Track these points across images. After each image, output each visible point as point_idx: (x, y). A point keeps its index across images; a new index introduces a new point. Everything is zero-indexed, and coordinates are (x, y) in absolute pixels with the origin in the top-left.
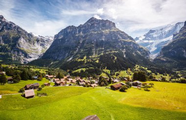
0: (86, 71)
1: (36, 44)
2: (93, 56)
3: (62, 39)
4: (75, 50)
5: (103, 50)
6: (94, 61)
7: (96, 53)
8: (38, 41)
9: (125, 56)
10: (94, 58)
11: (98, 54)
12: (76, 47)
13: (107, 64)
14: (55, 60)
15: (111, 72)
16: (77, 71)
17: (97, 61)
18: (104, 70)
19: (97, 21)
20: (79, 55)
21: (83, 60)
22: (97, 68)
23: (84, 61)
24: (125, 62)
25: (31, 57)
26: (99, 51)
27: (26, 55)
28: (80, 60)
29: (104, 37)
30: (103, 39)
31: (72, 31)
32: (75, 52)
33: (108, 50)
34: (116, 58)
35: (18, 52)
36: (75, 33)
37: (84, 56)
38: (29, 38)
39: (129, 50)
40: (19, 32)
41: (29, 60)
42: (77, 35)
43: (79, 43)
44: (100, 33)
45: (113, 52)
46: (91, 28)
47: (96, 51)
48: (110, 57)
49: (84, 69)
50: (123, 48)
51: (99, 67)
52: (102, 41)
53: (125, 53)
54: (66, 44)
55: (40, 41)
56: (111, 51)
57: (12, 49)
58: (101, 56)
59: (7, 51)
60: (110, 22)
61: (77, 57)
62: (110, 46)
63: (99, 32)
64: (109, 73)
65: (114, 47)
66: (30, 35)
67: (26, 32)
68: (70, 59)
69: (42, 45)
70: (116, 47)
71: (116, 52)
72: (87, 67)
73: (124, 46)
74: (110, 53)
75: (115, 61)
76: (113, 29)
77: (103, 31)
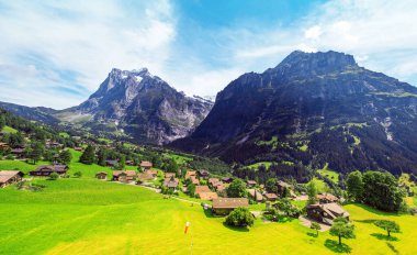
0: (272, 168)
1: (186, 111)
2: (295, 136)
3: (231, 99)
4: (256, 121)
5: (321, 121)
6: (296, 147)
7: (302, 128)
8: (190, 105)
9: (389, 137)
10: (297, 139)
11: (309, 131)
12: (258, 115)
13: (330, 155)
14: (215, 142)
15: (340, 178)
16: (250, 167)
17: (304, 148)
18: (319, 171)
19: (306, 57)
20: (263, 133)
21: (268, 143)
22: (301, 163)
23: (271, 146)
24: (387, 154)
25: (175, 134)
26: (311, 123)
27: (168, 130)
28: (262, 143)
29: (323, 89)
30: (322, 96)
32: (255, 126)
33: (336, 120)
34: (357, 141)
37: (273, 135)
38: (178, 100)
39: (404, 120)
40: (164, 91)
41: (171, 139)
42: (260, 90)
44: (314, 83)
45: (350, 125)
46: (291, 74)
47: (303, 124)
48: (342, 138)
49: (267, 165)
50: (382, 115)
51: (306, 163)
52: (319, 99)
53: (391, 129)
54: (238, 109)
55: (194, 105)
56: (344, 123)
58: (315, 135)
59: (143, 121)
60: (339, 55)
61: (257, 136)
62: (342, 110)
63: (311, 80)
64: (336, 181)
65: (353, 113)
66: (180, 95)
67: (174, 91)
68: (244, 140)
69: (196, 112)
70: (359, 114)
71: (360, 125)
72: (275, 160)
73: (387, 110)
74: (341, 129)
75: (356, 150)
76: (348, 70)
77: (322, 77)
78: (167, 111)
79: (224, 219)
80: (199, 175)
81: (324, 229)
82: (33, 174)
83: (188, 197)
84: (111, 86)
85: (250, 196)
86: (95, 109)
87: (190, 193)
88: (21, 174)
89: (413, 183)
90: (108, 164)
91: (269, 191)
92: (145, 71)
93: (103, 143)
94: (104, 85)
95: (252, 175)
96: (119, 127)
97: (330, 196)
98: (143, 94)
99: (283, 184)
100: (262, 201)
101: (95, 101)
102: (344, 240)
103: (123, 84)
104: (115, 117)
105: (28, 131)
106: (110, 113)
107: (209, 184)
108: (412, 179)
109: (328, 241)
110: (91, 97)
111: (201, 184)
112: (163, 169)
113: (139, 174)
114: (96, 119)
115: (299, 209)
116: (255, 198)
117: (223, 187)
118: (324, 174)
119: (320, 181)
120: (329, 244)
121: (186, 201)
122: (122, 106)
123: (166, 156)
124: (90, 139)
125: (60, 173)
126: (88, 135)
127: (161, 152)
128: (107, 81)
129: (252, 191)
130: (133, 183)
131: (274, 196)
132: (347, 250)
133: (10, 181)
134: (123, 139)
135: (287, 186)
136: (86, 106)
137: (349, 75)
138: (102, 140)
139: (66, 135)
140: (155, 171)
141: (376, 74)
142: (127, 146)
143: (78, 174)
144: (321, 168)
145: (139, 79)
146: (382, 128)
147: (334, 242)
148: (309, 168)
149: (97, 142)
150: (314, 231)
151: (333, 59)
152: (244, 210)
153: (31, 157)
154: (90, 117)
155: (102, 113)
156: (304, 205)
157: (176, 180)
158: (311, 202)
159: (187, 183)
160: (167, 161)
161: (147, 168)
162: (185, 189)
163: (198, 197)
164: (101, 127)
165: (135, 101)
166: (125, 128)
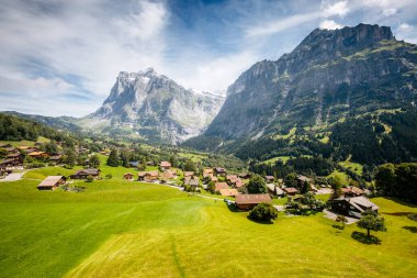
0: (290, 162)
1: (197, 109)
2: (315, 128)
3: (243, 93)
4: (271, 114)
5: (347, 109)
6: (315, 140)
7: (323, 119)
8: (200, 102)
10: (317, 131)
11: (331, 122)
12: (273, 107)
13: (355, 146)
14: (228, 139)
15: (364, 170)
16: (266, 162)
17: (325, 140)
18: (342, 164)
19: (330, 36)
20: (279, 127)
21: (285, 137)
22: (321, 156)
23: (288, 140)
25: (187, 134)
26: (333, 112)
27: (180, 130)
28: (278, 137)
29: (350, 72)
30: (348, 81)
31: (264, 73)
32: (270, 120)
33: (364, 108)
34: (388, 130)
35: (169, 124)
36: (269, 76)
37: (290, 127)
38: (187, 97)
40: (171, 90)
41: (184, 138)
42: (275, 80)
43: (280, 97)
44: (338, 66)
45: (380, 112)
46: (310, 58)
47: (324, 114)
48: (369, 128)
49: (285, 159)
51: (326, 156)
52: (345, 84)
54: (252, 103)
56: (373, 110)
57: (161, 119)
60: (372, 29)
61: (272, 131)
62: (371, 96)
63: (335, 63)
64: (359, 172)
66: (188, 93)
67: (183, 89)
69: (207, 109)
70: (394, 99)
71: (393, 112)
72: (293, 154)
74: (369, 118)
75: (386, 139)
76: (383, 47)
77: (348, 59)
78: (177, 111)
79: (248, 213)
80: (216, 172)
81: (351, 221)
82: (73, 177)
83: (209, 194)
84: (121, 90)
85: (270, 191)
86: (110, 115)
87: (211, 190)
88: (64, 178)
90: (132, 166)
91: (289, 185)
92: (151, 71)
93: (123, 146)
94: (115, 89)
95: (269, 171)
96: (134, 130)
97: (355, 190)
98: (152, 95)
99: (303, 178)
100: (282, 196)
101: (108, 106)
102: (372, 233)
103: (132, 87)
104: (128, 120)
105: (58, 139)
106: (124, 118)
107: (227, 181)
109: (355, 233)
110: (105, 103)
111: (220, 181)
112: (180, 167)
113: (161, 174)
114: (112, 124)
115: (323, 203)
116: (274, 193)
117: (241, 183)
118: (346, 167)
119: (342, 174)
120: (356, 236)
121: (208, 197)
122: (134, 109)
123: (182, 155)
124: (111, 143)
125: (94, 175)
126: (108, 139)
127: (176, 152)
128: (117, 85)
129: (271, 186)
130: (157, 182)
131: (294, 190)
132: (377, 242)
133: (57, 184)
134: (139, 141)
135: (308, 180)
136: (102, 111)
137: (383, 52)
138: (121, 143)
139: (90, 142)
140: (175, 170)
142: (145, 147)
143: (109, 176)
144: (344, 160)
145: (146, 80)
147: (362, 235)
148: (330, 160)
149: (117, 146)
150: (340, 224)
151: (363, 34)
152: (268, 206)
153: (67, 163)
154: (107, 122)
155: (117, 117)
156: (327, 198)
157: (196, 177)
158: (335, 195)
159: (207, 180)
160: (184, 160)
161: (167, 168)
162: (205, 186)
163: (219, 193)
164: (118, 132)
165: (145, 103)
166: (140, 131)
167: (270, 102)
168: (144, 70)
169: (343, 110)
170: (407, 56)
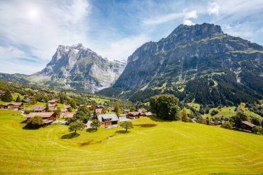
1: (109, 70)
2: (178, 83)
3: (137, 61)
4: (153, 75)
5: (196, 72)
6: (177, 90)
7: (183, 78)
8: (111, 66)
9: (238, 81)
10: (179, 85)
11: (187, 79)
12: (155, 70)
14: (127, 89)
15: (201, 108)
17: (182, 90)
18: (189, 104)
19: (188, 29)
20: (157, 82)
21: (160, 88)
23: (160, 90)
24: (234, 91)
25: (102, 86)
26: (189, 74)
27: (97, 84)
28: (156, 88)
29: (198, 51)
30: (197, 55)
31: (150, 49)
32: (153, 78)
33: (205, 71)
34: (216, 84)
35: (90, 80)
36: (153, 51)
37: (164, 82)
38: (103, 63)
40: (93, 58)
41: (100, 89)
42: (156, 54)
43: (159, 64)
44: (192, 47)
45: (213, 74)
46: (177, 41)
47: (183, 75)
48: (206, 83)
50: (236, 66)
51: (181, 99)
52: (195, 57)
53: (240, 75)
54: (142, 67)
55: (114, 66)
56: (210, 73)
57: (85, 77)
58: (190, 82)
59: (81, 79)
60: (210, 26)
61: (153, 84)
62: (209, 65)
63: (190, 45)
64: (198, 109)
65: (216, 66)
67: (100, 58)
68: (145, 87)
69: (116, 71)
70: (220, 66)
71: (220, 74)
73: (239, 63)
74: (207, 77)
75: (214, 89)
76: (216, 37)
77: (197, 42)
78: (96, 71)
84: (59, 57)
86: (51, 73)
89: (247, 109)
92: (80, 45)
94: (55, 57)
96: (67, 83)
98: (80, 61)
103: (67, 55)
104: (64, 77)
106: (61, 75)
108: (247, 106)
110: (48, 65)
114: (52, 79)
118: (192, 105)
119: (189, 110)
122: (67, 70)
123: (93, 99)
127: (89, 97)
128: (56, 53)
134: (70, 91)
136: (45, 70)
137: (216, 40)
141: (235, 38)
145: (77, 51)
146: (234, 75)
148: (183, 102)
151: (206, 29)
154: (48, 78)
155: (55, 75)
164: (55, 84)
165: (75, 66)
166: (71, 84)
167: (153, 67)
168: (76, 45)
169: (194, 72)
170: (228, 42)
